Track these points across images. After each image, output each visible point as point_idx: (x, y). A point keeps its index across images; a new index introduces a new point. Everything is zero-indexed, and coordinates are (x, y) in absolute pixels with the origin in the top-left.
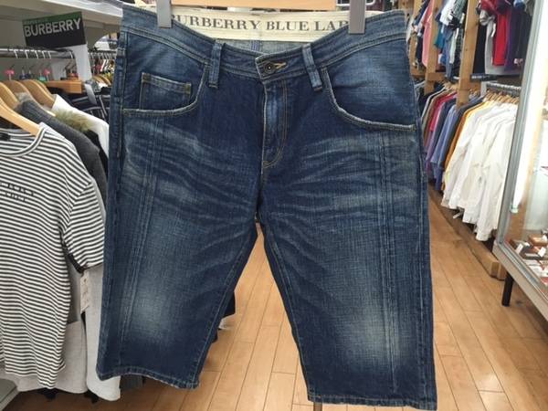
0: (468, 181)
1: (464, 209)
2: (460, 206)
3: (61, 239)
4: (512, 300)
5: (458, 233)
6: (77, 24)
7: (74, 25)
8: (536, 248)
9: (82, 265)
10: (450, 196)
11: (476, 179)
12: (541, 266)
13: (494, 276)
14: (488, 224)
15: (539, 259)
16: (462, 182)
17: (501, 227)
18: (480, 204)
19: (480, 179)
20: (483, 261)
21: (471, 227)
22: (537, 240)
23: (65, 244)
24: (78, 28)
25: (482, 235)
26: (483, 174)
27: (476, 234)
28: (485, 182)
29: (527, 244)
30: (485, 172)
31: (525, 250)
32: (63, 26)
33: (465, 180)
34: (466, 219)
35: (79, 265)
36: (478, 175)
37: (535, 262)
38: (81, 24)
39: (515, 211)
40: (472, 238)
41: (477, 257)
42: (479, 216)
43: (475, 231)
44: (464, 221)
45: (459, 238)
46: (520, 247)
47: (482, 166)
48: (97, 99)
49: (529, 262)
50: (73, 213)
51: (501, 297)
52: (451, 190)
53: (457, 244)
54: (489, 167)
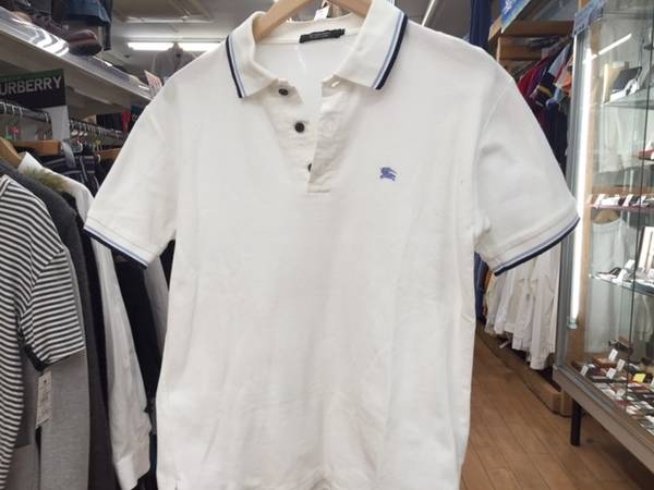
0: (514, 300)
1: (512, 334)
2: (507, 330)
3: (16, 324)
4: (583, 439)
5: (507, 366)
6: (57, 82)
7: (53, 84)
8: (602, 370)
9: (42, 359)
10: (494, 319)
11: (524, 296)
12: (613, 389)
13: (556, 412)
14: (542, 349)
15: (608, 381)
16: (507, 302)
17: (559, 349)
18: (531, 324)
19: (528, 296)
20: (541, 395)
21: (523, 355)
22: (603, 361)
23: (22, 331)
24: (58, 86)
25: (536, 362)
26: (530, 289)
27: (529, 363)
28: (534, 299)
29: (592, 366)
30: (533, 286)
31: (590, 372)
32: (39, 85)
33: (512, 298)
34: (516, 345)
35: (38, 359)
36: (525, 292)
37: (604, 385)
38: (62, 83)
39: (574, 326)
40: (526, 368)
41: (534, 391)
42: (530, 340)
43: (528, 359)
44: (514, 347)
45: (509, 371)
46: (585, 369)
47: (529, 280)
48: (77, 160)
49: (599, 385)
50: (36, 287)
51: (569, 435)
52: (495, 312)
53: (508, 378)
54: (537, 280)
